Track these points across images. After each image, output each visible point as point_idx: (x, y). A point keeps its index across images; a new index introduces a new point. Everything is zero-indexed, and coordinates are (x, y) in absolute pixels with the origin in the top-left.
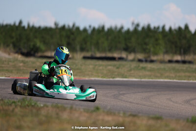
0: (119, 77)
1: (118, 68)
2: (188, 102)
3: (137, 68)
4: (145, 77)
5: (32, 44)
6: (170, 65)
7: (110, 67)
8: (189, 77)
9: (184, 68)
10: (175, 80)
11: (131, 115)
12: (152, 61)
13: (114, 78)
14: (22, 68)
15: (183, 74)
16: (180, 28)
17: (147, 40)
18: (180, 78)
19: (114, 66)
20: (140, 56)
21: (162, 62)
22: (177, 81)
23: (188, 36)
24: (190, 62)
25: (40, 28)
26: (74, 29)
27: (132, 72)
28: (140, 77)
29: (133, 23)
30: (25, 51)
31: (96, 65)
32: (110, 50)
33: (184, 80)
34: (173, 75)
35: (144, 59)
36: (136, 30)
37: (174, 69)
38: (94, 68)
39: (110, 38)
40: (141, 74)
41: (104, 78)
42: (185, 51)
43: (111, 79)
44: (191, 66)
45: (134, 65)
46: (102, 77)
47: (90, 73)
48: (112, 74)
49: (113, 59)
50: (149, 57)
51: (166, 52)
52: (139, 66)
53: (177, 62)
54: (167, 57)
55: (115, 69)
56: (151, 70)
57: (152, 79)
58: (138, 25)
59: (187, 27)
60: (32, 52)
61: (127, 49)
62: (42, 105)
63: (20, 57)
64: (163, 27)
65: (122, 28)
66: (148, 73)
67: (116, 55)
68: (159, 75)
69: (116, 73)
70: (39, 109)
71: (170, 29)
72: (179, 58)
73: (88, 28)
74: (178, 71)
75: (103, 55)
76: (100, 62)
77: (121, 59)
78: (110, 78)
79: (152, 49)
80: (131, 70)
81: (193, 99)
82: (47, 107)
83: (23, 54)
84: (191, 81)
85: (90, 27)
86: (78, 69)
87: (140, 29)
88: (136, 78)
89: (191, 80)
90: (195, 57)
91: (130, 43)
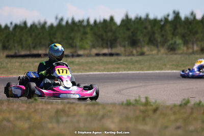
2: (119, 92)
6: (97, 58)
7: (36, 64)
8: (118, 69)
9: (113, 60)
10: (104, 73)
12: (79, 56)
15: (110, 66)
16: (105, 21)
17: (72, 35)
18: (108, 70)
21: (89, 55)
22: (106, 73)
23: (114, 28)
24: (118, 55)
29: (56, 18)
31: (22, 63)
32: (34, 48)
33: (114, 71)
34: (102, 68)
35: (70, 54)
36: (60, 25)
37: (102, 62)
38: (20, 66)
39: (33, 34)
42: (112, 43)
44: (119, 58)
47: (17, 71)
49: (38, 56)
50: (75, 52)
51: (93, 47)
52: (66, 61)
53: (105, 55)
54: (94, 51)
56: (79, 64)
57: (81, 72)
58: (62, 19)
59: (112, 19)
64: (88, 21)
65: (45, 23)
66: (76, 67)
67: (41, 52)
68: (88, 68)
71: (95, 22)
72: (106, 51)
73: (9, 25)
74: (107, 63)
75: (28, 53)
76: (27, 60)
79: (78, 44)
81: (123, 89)
85: (11, 23)
86: (3, 68)
87: (64, 23)
89: (120, 71)
90: (123, 49)
91: (55, 38)
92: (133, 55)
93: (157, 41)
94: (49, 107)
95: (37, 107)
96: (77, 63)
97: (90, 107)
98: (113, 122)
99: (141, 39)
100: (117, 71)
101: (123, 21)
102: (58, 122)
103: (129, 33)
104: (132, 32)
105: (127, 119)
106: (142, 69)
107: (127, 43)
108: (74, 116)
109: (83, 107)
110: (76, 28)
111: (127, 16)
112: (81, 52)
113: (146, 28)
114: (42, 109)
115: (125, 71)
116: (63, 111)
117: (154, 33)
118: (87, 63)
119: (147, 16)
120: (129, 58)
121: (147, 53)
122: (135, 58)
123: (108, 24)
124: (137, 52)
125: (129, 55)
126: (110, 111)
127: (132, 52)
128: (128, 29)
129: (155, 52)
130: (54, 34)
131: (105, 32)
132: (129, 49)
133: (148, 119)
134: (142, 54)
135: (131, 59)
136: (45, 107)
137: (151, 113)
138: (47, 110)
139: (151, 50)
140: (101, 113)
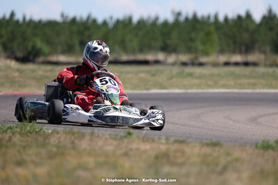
1: (153, 75)
3: (180, 75)
4: (192, 87)
5: (30, 45)
6: (227, 69)
7: (142, 75)
8: (254, 86)
9: (247, 73)
10: (235, 90)
11: (176, 141)
12: (201, 64)
13: (148, 89)
14: (17, 79)
15: (244, 81)
16: (239, 17)
17: (193, 35)
18: (241, 86)
19: (148, 72)
20: (184, 58)
21: (215, 65)
22: (238, 91)
23: (251, 27)
24: (255, 64)
25: (40, 22)
26: (90, 22)
27: (174, 80)
28: (185, 87)
29: (173, 12)
30: (19, 54)
31: (122, 72)
32: (141, 50)
33: (248, 89)
34: (232, 83)
35: (189, 62)
37: (232, 74)
39: (141, 33)
40: (186, 83)
41: (135, 89)
42: (248, 48)
43: (145, 92)
44: (257, 69)
45: (176, 70)
46: (132, 89)
48: (145, 84)
49: (146, 63)
50: (196, 58)
51: (222, 51)
52: (184, 71)
53: (237, 64)
54: (223, 59)
55: (149, 77)
56: (201, 77)
57: (202, 89)
58: (179, 14)
59: (248, 16)
60: (31, 57)
61: (165, 49)
62: (50, 131)
63: (13, 64)
64: (216, 17)
65: (157, 19)
66: (195, 81)
67: (150, 57)
68: (211, 83)
69: (151, 83)
70: (47, 137)
71: (226, 19)
72: (238, 58)
73: (108, 20)
74: (239, 77)
75: (131, 58)
76: (128, 68)
77: (157, 62)
78: (142, 90)
79: (200, 47)
80: (172, 78)
81: (260, 116)
82: (58, 133)
83: (17, 59)
84: (258, 91)
85: (111, 18)
87: (182, 18)
88: (180, 89)
89: (256, 89)
90: (262, 57)
92: (276, 66)
96: (197, 75)
100: (253, 89)
101: (264, 18)
103: (272, 35)
104: (276, 33)
107: (268, 48)
111: (270, 11)
112: (203, 59)
115: (263, 88)
118: (212, 75)
120: (270, 70)
123: (243, 22)
127: (275, 61)
128: (271, 29)
135: (274, 72)
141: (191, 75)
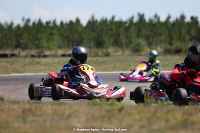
0: (14, 73)
1: (12, 64)
3: (31, 63)
4: (40, 71)
6: (63, 59)
7: (3, 64)
12: (45, 56)
13: (9, 74)
16: (71, 22)
17: (39, 36)
19: (8, 62)
20: (34, 52)
21: (55, 56)
23: (80, 29)
27: (27, 67)
28: (35, 71)
29: (23, 19)
32: (1, 48)
35: (37, 55)
36: (26, 26)
40: (35, 69)
45: (28, 60)
48: (6, 70)
49: (5, 56)
50: (42, 52)
51: (60, 47)
52: (33, 61)
54: (60, 52)
55: (9, 66)
56: (45, 65)
58: (28, 20)
59: (78, 21)
64: (54, 21)
65: (12, 24)
66: (42, 67)
68: (54, 69)
69: (10, 70)
71: (62, 23)
77: (13, 55)
79: (45, 44)
80: (25, 65)
87: (31, 24)
88: (32, 73)
91: (22, 39)
92: (98, 56)
93: (122, 43)
94: (16, 106)
95: (3, 107)
96: (43, 63)
97: (57, 107)
98: (79, 122)
99: (106, 40)
101: (89, 22)
102: (24, 121)
103: (94, 35)
104: (98, 34)
105: (93, 118)
106: (107, 70)
107: (92, 44)
108: (41, 115)
109: (49, 107)
110: (42, 29)
111: (93, 18)
112: (47, 53)
113: (111, 30)
114: (9, 108)
116: (30, 110)
117: (119, 35)
118: (53, 63)
119: (113, 17)
120: (94, 59)
121: (112, 54)
122: (100, 59)
123: (74, 26)
124: (102, 53)
125: (95, 56)
126: (76, 111)
127: (97, 53)
128: (94, 31)
129: (120, 53)
130: (21, 35)
131: (71, 33)
132: (95, 50)
133: (113, 119)
134: (107, 55)
136: (12, 106)
137: (116, 112)
138: (14, 109)
139: (116, 51)
140: (67, 112)
141: (39, 63)
